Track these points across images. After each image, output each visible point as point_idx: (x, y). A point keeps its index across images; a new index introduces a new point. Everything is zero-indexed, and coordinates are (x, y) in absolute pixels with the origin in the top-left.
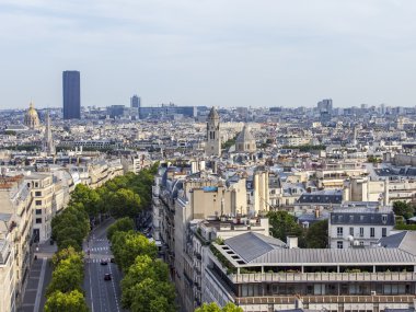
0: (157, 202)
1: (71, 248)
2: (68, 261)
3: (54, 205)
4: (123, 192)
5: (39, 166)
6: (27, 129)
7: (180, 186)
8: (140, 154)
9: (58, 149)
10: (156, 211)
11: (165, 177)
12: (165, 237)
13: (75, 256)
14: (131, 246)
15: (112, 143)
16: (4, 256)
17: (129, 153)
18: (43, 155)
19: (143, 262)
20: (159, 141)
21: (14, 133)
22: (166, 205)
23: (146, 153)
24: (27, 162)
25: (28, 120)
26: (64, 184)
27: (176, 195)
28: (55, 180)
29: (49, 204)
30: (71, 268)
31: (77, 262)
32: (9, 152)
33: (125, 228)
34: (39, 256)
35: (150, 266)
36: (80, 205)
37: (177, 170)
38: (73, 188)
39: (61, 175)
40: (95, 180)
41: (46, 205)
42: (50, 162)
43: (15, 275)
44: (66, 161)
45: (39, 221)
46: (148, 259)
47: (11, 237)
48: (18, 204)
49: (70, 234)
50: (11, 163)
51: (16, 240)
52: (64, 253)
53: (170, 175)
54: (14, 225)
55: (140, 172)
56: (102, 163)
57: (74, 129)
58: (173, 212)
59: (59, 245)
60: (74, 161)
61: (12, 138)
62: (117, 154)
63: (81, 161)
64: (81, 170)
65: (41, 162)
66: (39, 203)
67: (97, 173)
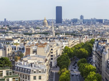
0: (95, 53)
1: (65, 69)
2: (65, 73)
3: (57, 54)
4: (82, 49)
5: (51, 40)
6: (43, 27)
7: (104, 47)
8: (85, 36)
9: (56, 34)
10: (94, 56)
11: (98, 44)
12: (98, 66)
13: (67, 72)
14: (87, 68)
15: (74, 32)
16: (45, 71)
17: (81, 36)
18: (51, 36)
19: (92, 74)
20: (91, 32)
21: (39, 28)
22: (98, 54)
23: (88, 36)
24: (47, 38)
25: (44, 24)
26: (60, 46)
27: (102, 51)
28: (57, 45)
29: (55, 53)
30: (66, 76)
31: (68, 73)
32: (39, 35)
33: (84, 62)
34: (53, 71)
35: (95, 75)
36: (66, 54)
37: (102, 42)
38: (63, 48)
39: (59, 43)
40: (70, 45)
41: (54, 53)
42: (54, 38)
43: (47, 77)
44: (60, 38)
45: (52, 59)
46: (94, 73)
47: (46, 64)
48: (47, 53)
49: (64, 64)
50: (40, 39)
51: (47, 65)
52: (63, 70)
53: (99, 44)
54: (46, 60)
55: (86, 43)
56: (73, 39)
57: (60, 27)
58: (101, 57)
59: (60, 67)
60: (63, 38)
61: (38, 30)
62: (77, 36)
63: (65, 38)
64: (66, 42)
65: (51, 38)
66: (52, 53)
67: (71, 43)
